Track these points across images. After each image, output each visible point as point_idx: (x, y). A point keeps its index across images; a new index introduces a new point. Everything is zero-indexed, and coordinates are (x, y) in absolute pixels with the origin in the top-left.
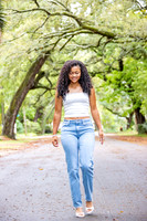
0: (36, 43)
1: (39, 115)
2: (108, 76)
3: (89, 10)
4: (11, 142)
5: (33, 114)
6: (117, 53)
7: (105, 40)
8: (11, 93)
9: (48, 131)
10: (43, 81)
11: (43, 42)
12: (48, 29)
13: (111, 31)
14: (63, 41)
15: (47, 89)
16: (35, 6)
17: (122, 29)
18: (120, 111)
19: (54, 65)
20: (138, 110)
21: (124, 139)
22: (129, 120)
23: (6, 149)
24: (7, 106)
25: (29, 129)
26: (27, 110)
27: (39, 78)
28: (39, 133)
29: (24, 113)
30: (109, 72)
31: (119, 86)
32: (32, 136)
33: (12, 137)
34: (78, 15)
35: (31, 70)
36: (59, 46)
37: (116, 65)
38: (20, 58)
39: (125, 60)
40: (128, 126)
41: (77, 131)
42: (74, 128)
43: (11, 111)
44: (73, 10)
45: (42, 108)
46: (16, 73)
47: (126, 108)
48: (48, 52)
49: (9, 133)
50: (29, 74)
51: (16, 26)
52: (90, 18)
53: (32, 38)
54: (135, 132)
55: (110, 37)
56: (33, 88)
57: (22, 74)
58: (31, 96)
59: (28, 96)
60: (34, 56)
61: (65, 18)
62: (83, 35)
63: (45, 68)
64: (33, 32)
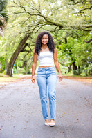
0: (24, 29)
1: (25, 65)
2: (60, 46)
3: (51, 13)
4: (10, 78)
5: (22, 64)
6: (64, 35)
7: (58, 28)
8: (11, 54)
9: (29, 73)
10: (27, 48)
11: (27, 28)
12: (30, 22)
13: (61, 24)
14: (37, 28)
15: (29, 52)
16: (23, 10)
17: (66, 23)
18: (65, 63)
19: (33, 40)
20: (74, 63)
21: (67, 77)
22: (70, 68)
23: (8, 82)
24: (9, 60)
25: (20, 72)
26: (19, 62)
27: (25, 46)
28: (24, 74)
29: (17, 64)
30: (60, 44)
31: (65, 51)
32: (21, 75)
33: (11, 76)
34: (45, 15)
35: (21, 42)
36: (35, 31)
37: (64, 41)
38: (16, 36)
39: (68, 38)
40: (69, 71)
41: (46, 74)
42: (44, 72)
43: (11, 63)
44: (42, 13)
45: (26, 61)
46: (14, 44)
47: (68, 62)
48: (30, 34)
49: (9, 74)
50: (20, 44)
51: (14, 20)
52: (51, 17)
53: (22, 26)
54: (72, 74)
55: (61, 27)
56: (22, 51)
57: (17, 44)
58: (21, 55)
59: (19, 55)
60: (23, 35)
61: (38, 17)
62: (47, 25)
63: (28, 41)
64: (22, 23)
